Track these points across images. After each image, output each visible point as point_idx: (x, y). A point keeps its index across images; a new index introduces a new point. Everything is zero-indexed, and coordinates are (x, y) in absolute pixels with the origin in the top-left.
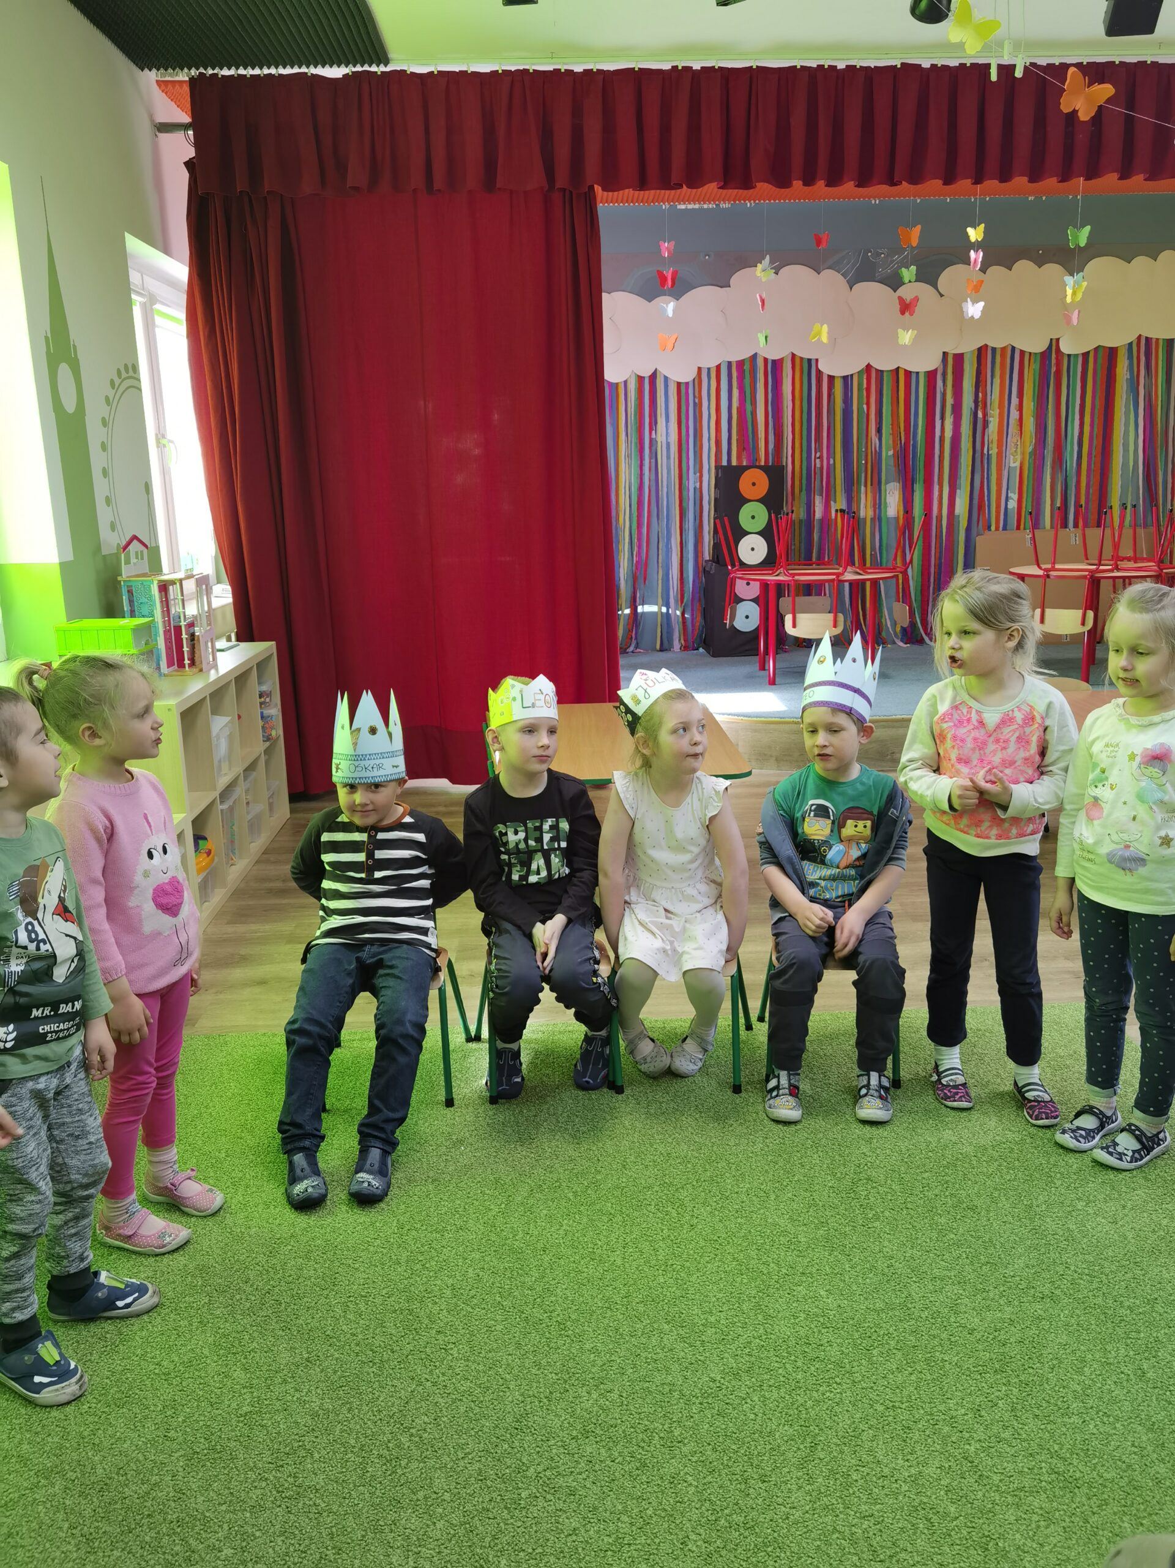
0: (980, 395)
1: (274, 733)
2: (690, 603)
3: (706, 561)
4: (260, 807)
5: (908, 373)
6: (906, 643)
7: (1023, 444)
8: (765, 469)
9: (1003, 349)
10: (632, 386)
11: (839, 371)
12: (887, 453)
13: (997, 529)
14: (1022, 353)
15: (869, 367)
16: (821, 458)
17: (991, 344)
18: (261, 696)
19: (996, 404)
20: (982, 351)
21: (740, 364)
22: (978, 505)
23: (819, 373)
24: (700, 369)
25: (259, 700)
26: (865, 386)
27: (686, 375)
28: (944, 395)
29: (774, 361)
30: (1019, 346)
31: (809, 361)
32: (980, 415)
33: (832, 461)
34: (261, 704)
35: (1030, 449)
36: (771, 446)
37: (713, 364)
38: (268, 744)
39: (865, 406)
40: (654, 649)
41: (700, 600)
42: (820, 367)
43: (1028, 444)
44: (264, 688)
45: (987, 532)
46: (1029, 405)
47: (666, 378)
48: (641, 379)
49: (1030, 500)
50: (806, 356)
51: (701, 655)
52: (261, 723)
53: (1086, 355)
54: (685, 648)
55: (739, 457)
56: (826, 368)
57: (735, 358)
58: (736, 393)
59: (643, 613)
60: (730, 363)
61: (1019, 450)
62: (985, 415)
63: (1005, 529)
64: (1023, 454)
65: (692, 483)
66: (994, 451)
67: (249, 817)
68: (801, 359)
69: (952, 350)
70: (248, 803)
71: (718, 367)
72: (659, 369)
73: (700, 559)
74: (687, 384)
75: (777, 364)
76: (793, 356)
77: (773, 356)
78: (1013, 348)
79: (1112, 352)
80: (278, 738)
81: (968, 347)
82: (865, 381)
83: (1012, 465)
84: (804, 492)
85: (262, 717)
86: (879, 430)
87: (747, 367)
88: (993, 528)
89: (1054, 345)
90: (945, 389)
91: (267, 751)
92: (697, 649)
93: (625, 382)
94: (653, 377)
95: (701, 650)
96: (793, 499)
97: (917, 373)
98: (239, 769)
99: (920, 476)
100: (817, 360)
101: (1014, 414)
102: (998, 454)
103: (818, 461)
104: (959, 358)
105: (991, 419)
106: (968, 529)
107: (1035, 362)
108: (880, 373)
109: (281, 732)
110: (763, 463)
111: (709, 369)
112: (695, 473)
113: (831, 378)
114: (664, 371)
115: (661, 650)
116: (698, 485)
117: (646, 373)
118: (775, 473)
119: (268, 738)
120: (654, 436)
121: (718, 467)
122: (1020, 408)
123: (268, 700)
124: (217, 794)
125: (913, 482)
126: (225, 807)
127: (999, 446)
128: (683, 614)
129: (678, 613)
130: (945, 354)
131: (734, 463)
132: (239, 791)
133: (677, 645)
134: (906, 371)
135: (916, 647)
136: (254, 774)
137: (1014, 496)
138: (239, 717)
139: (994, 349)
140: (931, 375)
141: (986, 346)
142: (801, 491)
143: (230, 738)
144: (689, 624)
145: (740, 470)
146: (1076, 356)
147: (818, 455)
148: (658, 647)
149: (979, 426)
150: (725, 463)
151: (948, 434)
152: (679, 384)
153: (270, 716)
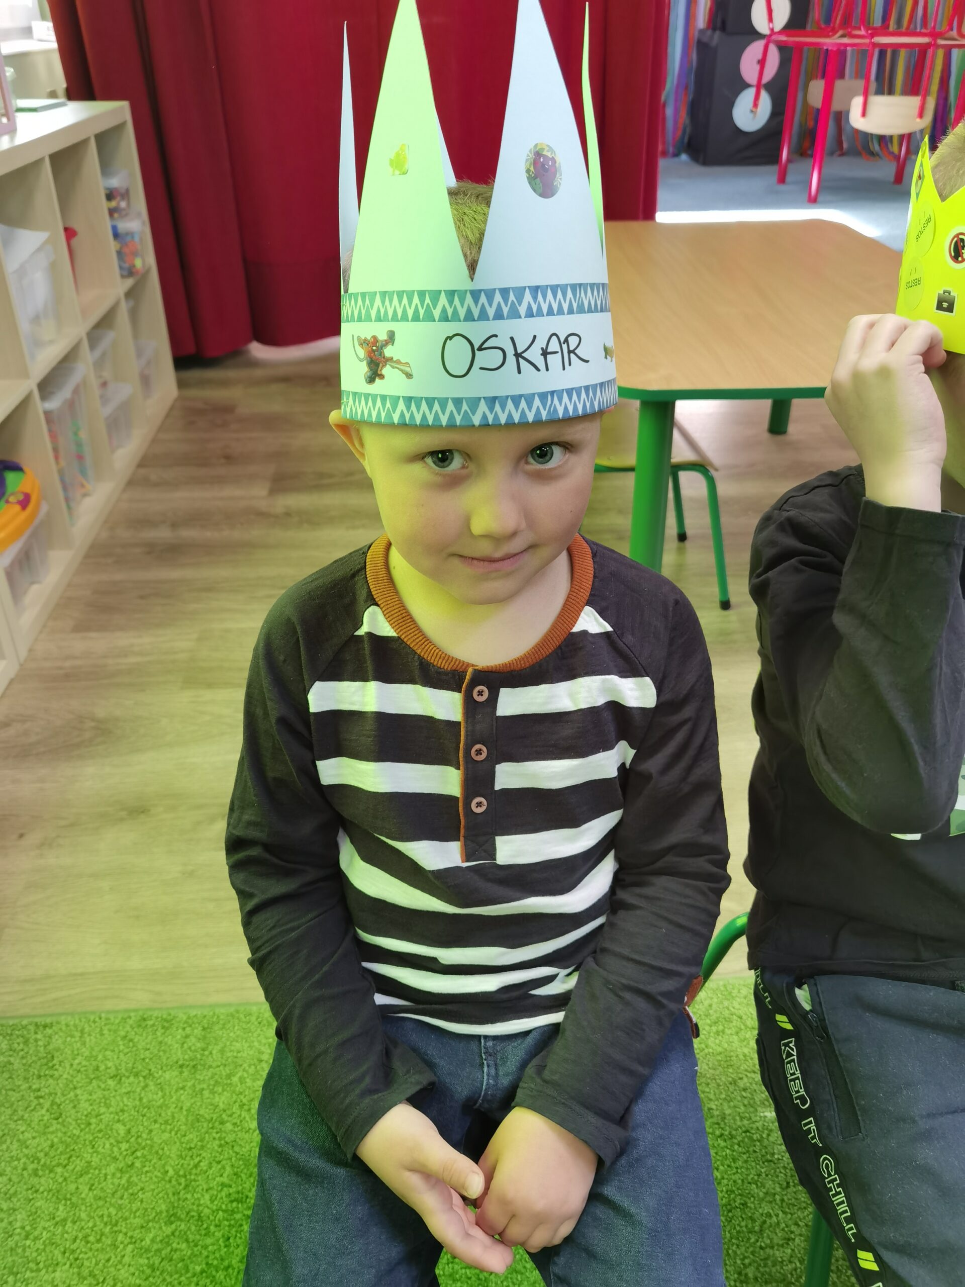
1: (138, 263)
3: (701, 31)
4: (124, 390)
18: (110, 196)
25: (105, 205)
34: (112, 212)
38: (130, 282)
41: (686, 88)
44: (115, 182)
51: (684, 163)
52: (113, 246)
67: (108, 410)
70: (104, 384)
73: (692, 30)
80: (148, 271)
85: (116, 235)
91: (129, 294)
92: (679, 155)
95: (684, 157)
98: (78, 330)
109: (151, 259)
119: (129, 272)
123: (123, 204)
124: (30, 384)
126: (53, 404)
132: (83, 369)
136: (110, 336)
138: (70, 233)
143: (53, 268)
144: (670, 124)
153: (130, 234)
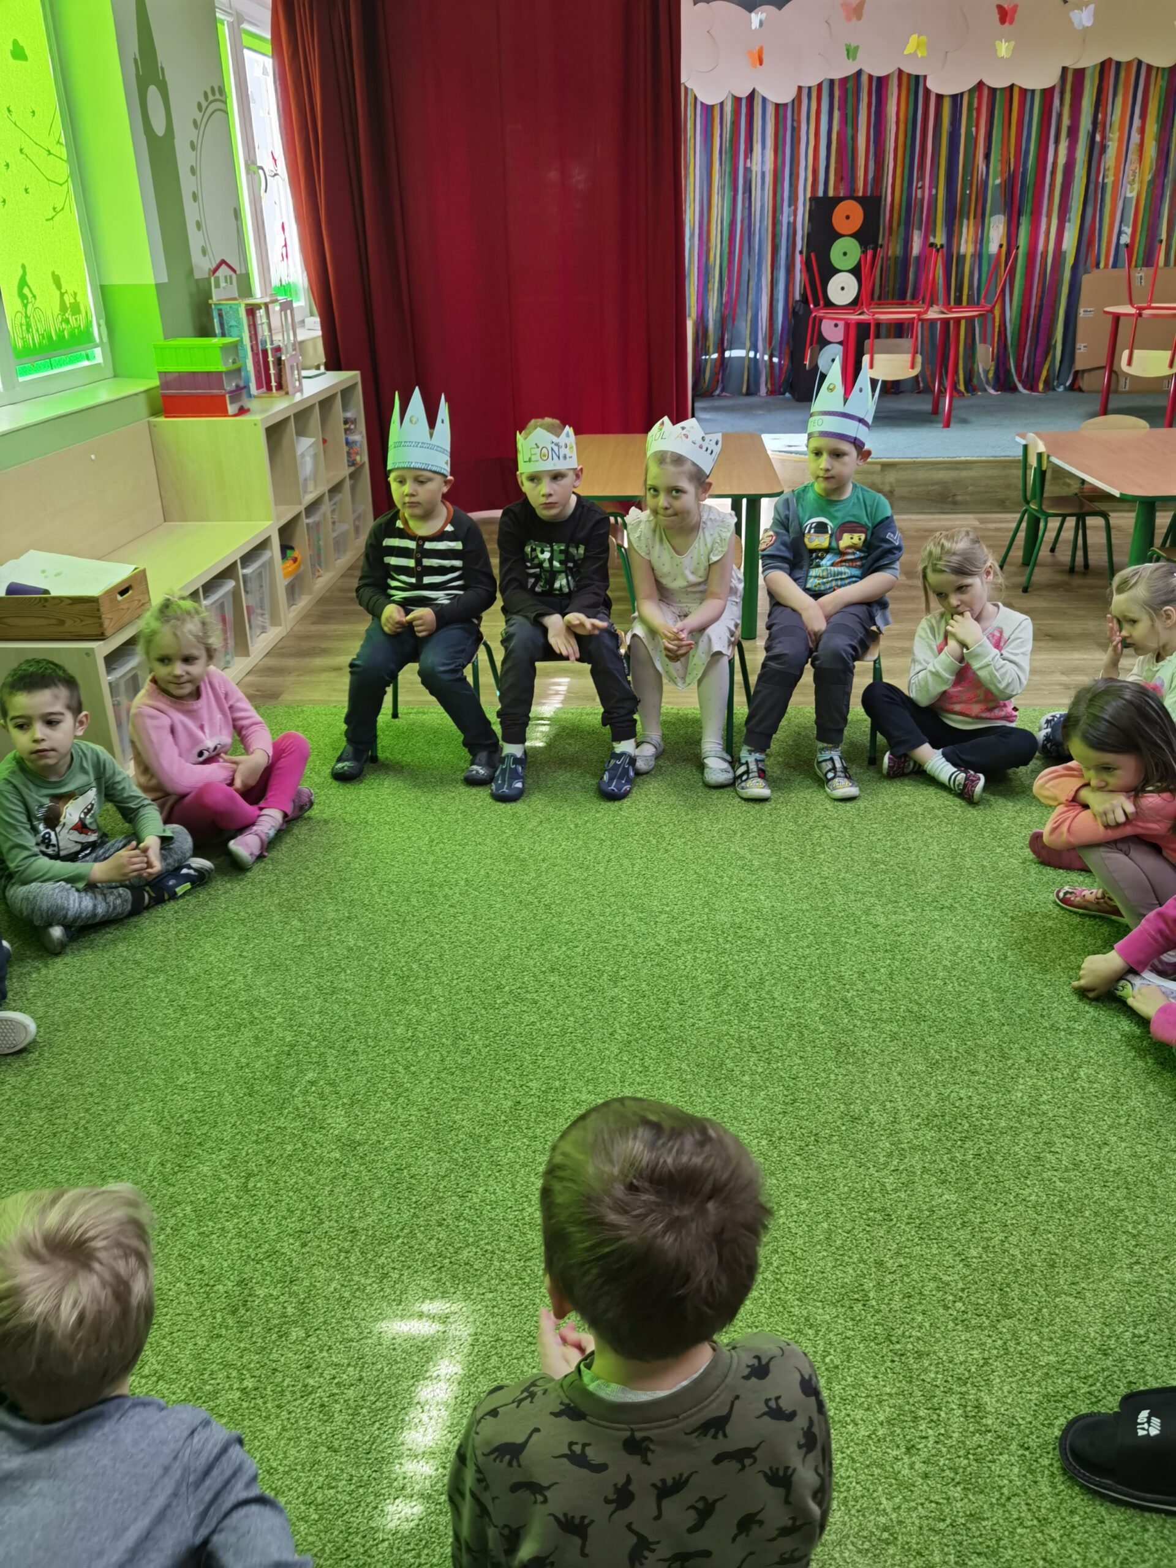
0: (1100, 116)
1: (358, 458)
2: (778, 347)
3: (797, 302)
4: (344, 527)
5: (1023, 92)
6: (997, 391)
7: (1142, 173)
8: (861, 201)
9: (1129, 63)
10: (728, 109)
11: (947, 88)
12: (994, 180)
13: (1106, 266)
14: (1149, 67)
15: (981, 84)
16: (922, 187)
17: (1118, 57)
18: (346, 422)
19: (1116, 126)
20: (1104, 66)
21: (844, 81)
22: (1087, 240)
23: (927, 92)
24: (800, 88)
25: (343, 427)
26: (975, 105)
27: (785, 96)
28: (1060, 116)
29: (879, 79)
30: (1147, 59)
31: (917, 77)
32: (1098, 138)
33: (934, 192)
34: (346, 430)
35: (1148, 177)
36: (871, 175)
37: (813, 82)
38: (352, 469)
39: (974, 129)
40: (740, 394)
41: (788, 344)
42: (929, 85)
43: (1147, 171)
44: (349, 415)
45: (1096, 271)
46: (1152, 128)
47: (764, 99)
48: (737, 100)
49: (1144, 234)
50: (915, 72)
51: (787, 400)
52: (345, 449)
54: (771, 392)
55: (836, 188)
56: (935, 86)
57: (837, 75)
58: (836, 114)
59: (730, 357)
60: (832, 82)
61: (1137, 179)
62: (1103, 138)
63: (1115, 266)
64: (1141, 182)
65: (785, 218)
66: (1109, 180)
67: (335, 535)
68: (909, 75)
69: (1073, 64)
70: (334, 523)
71: (820, 86)
72: (758, 89)
73: (791, 301)
74: (785, 105)
75: (881, 84)
76: (900, 72)
77: (878, 72)
78: (1140, 62)
80: (362, 465)
81: (1089, 61)
82: (976, 101)
83: (1129, 195)
84: (902, 227)
85: (347, 443)
86: (987, 156)
87: (850, 85)
88: (1102, 265)
90: (1062, 109)
91: (352, 476)
92: (784, 394)
93: (722, 104)
94: (751, 97)
95: (787, 395)
96: (890, 234)
97: (1033, 91)
98: (324, 488)
99: (1028, 208)
100: (925, 77)
101: (1135, 137)
102: (1114, 182)
103: (919, 191)
104: (1080, 73)
105: (1110, 143)
106: (1075, 268)
107: (1163, 77)
108: (993, 91)
109: (366, 459)
110: (860, 194)
111: (810, 88)
112: (790, 206)
113: (940, 97)
114: (762, 91)
115: (749, 393)
116: (792, 219)
117: (744, 93)
118: (871, 204)
119: (352, 463)
120: (748, 165)
121: (814, 199)
122: (1142, 131)
123: (352, 427)
124: (301, 508)
125: (1019, 214)
126: (309, 521)
127: (1116, 175)
128: (771, 357)
129: (766, 357)
130: (1065, 69)
131: (831, 194)
132: (324, 509)
133: (763, 390)
134: (1021, 88)
135: (1009, 396)
136: (338, 497)
137: (1128, 230)
138: (325, 441)
139: (1119, 64)
140: (1047, 93)
141: (1110, 60)
142: (899, 225)
143: (315, 457)
144: (777, 370)
145: (837, 200)
147: (920, 185)
148: (744, 390)
149: (1096, 150)
150: (820, 194)
151: (1062, 160)
152: (777, 106)
153: (355, 442)
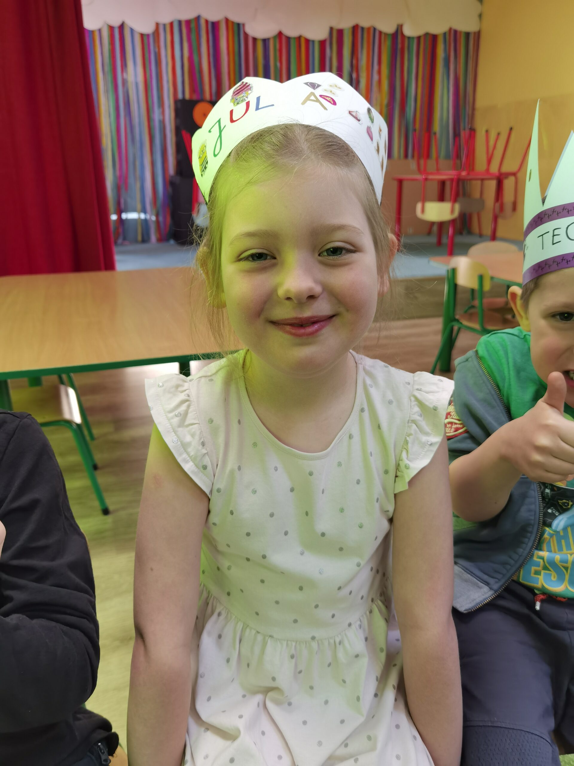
0: (354, 61)
2: (162, 210)
3: (172, 177)
5: (307, 41)
7: (381, 99)
9: (369, 29)
10: (106, 34)
11: (259, 35)
14: (380, 33)
15: (280, 34)
17: (361, 24)
19: (364, 68)
20: (355, 29)
21: (188, 22)
23: (246, 35)
24: (157, 25)
26: (278, 48)
27: (148, 29)
28: (331, 59)
29: (213, 23)
30: (379, 27)
31: (239, 25)
32: (354, 75)
35: (385, 102)
37: (167, 21)
39: (278, 64)
40: (136, 241)
41: (168, 205)
42: (247, 30)
43: (384, 99)
46: (385, 71)
47: (132, 30)
48: (111, 28)
50: (236, 21)
51: (172, 244)
53: (419, 38)
54: (161, 240)
55: (191, 93)
56: (250, 31)
57: (183, 17)
58: (186, 45)
59: (126, 218)
60: (180, 22)
62: (357, 76)
64: (381, 105)
65: (157, 116)
68: (233, 23)
69: (336, 26)
71: (171, 24)
72: (126, 21)
73: (167, 174)
74: (148, 36)
75: (215, 26)
76: (227, 20)
77: (213, 18)
78: (375, 29)
79: (434, 38)
81: (346, 24)
82: (278, 44)
87: (193, 25)
89: (400, 28)
90: (332, 54)
92: (169, 241)
93: (100, 30)
94: (122, 27)
97: (313, 41)
100: (244, 25)
101: (376, 77)
104: (340, 32)
105: (361, 79)
107: (388, 40)
108: (288, 39)
110: (208, 99)
111: (164, 25)
112: (159, 108)
113: (255, 40)
114: (129, 23)
115: (142, 242)
116: (161, 118)
117: (116, 23)
120: (125, 76)
121: (176, 101)
122: (379, 72)
128: (157, 216)
129: (153, 218)
130: (331, 29)
131: (187, 97)
134: (306, 39)
139: (363, 28)
140: (322, 43)
141: (358, 25)
144: (162, 225)
145: (192, 103)
146: (413, 38)
148: (140, 238)
149: (354, 83)
150: (180, 98)
152: (142, 35)
